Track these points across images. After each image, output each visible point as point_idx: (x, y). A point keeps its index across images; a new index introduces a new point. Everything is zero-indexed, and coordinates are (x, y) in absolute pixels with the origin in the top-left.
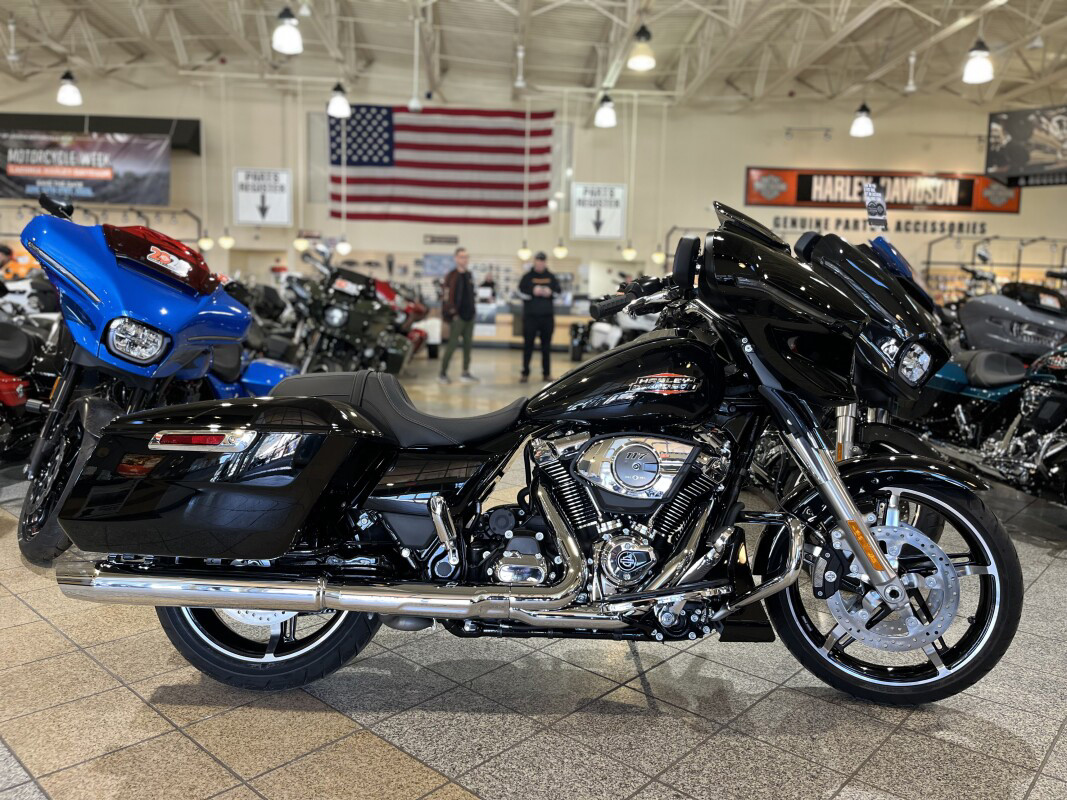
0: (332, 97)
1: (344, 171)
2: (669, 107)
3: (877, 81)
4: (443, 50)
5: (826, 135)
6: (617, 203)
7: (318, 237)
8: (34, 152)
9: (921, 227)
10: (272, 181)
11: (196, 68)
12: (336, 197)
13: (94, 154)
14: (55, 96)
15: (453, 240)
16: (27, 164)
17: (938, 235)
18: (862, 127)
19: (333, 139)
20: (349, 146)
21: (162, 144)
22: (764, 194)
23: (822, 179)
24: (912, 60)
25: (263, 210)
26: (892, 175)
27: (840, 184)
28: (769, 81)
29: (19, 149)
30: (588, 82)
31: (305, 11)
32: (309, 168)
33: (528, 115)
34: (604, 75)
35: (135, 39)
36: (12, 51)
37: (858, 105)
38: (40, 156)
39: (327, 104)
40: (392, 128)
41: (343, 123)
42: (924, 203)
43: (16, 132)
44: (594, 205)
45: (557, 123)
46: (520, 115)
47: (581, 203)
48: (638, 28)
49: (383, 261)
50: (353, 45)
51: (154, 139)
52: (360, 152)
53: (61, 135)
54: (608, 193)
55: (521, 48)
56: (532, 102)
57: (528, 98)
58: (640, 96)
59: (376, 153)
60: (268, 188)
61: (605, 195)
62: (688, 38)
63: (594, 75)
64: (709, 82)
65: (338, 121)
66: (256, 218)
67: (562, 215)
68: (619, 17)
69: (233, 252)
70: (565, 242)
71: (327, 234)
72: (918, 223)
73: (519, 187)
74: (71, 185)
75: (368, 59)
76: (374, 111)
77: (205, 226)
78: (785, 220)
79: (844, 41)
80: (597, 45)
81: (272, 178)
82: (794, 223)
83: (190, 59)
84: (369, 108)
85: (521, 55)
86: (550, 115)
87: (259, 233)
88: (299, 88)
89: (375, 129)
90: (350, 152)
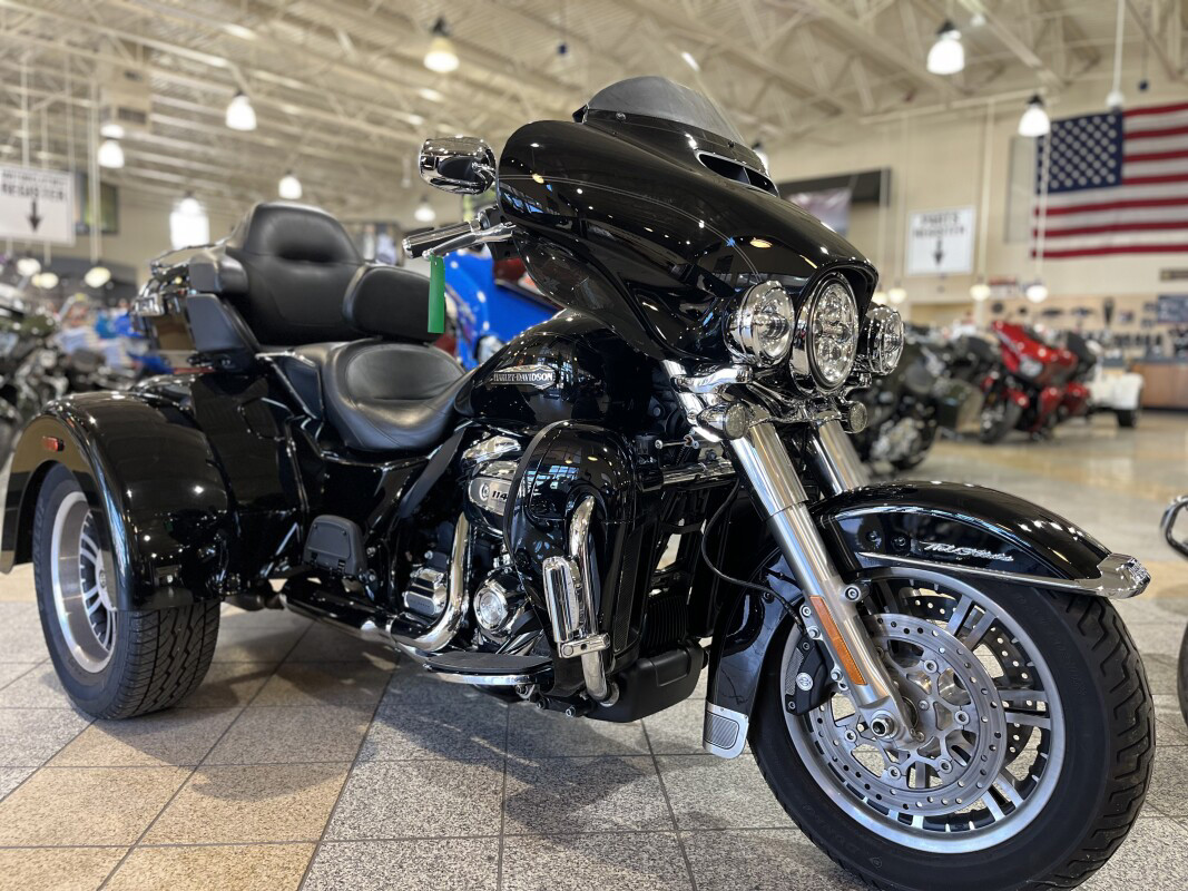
0: (1025, 112)
7: (1014, 283)
10: (951, 223)
12: (1035, 233)
19: (1040, 164)
20: (1061, 169)
21: (839, 199)
25: (939, 257)
32: (1008, 202)
35: (822, 96)
40: (1122, 137)
49: (1097, 306)
50: (1062, 46)
51: (835, 195)
52: (1076, 174)
59: (1097, 172)
60: (946, 231)
65: (1041, 140)
66: (930, 265)
69: (914, 306)
71: (1025, 279)
76: (1097, 121)
83: (878, 103)
87: (943, 284)
88: (990, 112)
89: (1098, 143)
90: (1062, 176)
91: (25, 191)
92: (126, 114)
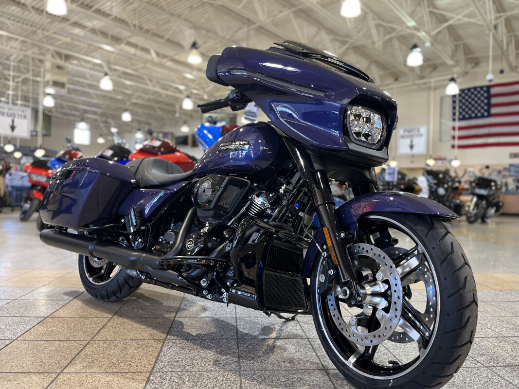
0: (448, 85)
7: (445, 159)
10: (416, 132)
20: (463, 110)
25: (412, 147)
32: (440, 124)
40: (490, 97)
50: (463, 56)
52: (470, 112)
59: (479, 111)
60: (414, 136)
66: (408, 150)
71: (449, 157)
76: (479, 89)
87: (413, 159)
88: (433, 85)
89: (479, 99)
90: (464, 113)
91: (9, 115)
92: (56, 84)
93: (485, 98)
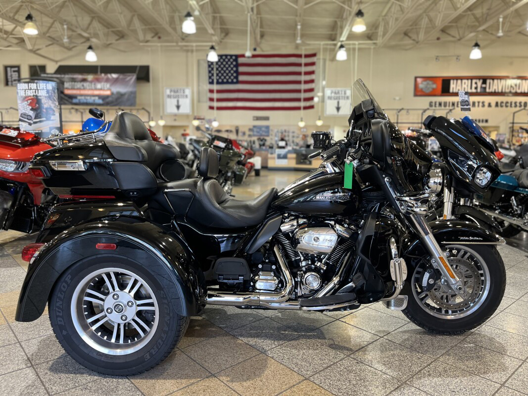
0: (209, 52)
1: (215, 87)
2: (374, 48)
3: (484, 30)
4: (262, 27)
5: (457, 59)
6: (348, 98)
7: (203, 119)
8: (76, 83)
9: (509, 105)
10: (182, 93)
11: (147, 41)
12: (211, 100)
13: (103, 83)
14: (85, 58)
15: (267, 119)
16: (73, 89)
17: (518, 108)
18: (476, 54)
19: (210, 72)
20: (217, 75)
21: (133, 78)
22: (424, 90)
23: (455, 81)
24: (501, 20)
25: (178, 107)
26: (493, 78)
27: (465, 83)
28: (426, 33)
29: (69, 82)
30: (333, 38)
31: (197, 13)
32: (199, 85)
33: (303, 56)
34: (341, 34)
35: (120, 29)
36: (66, 37)
37: (473, 43)
38: (79, 85)
39: (207, 55)
40: (237, 65)
41: (215, 64)
42: (510, 92)
43: (68, 74)
44: (336, 99)
45: (317, 59)
46: (300, 56)
47: (330, 98)
48: (357, 11)
49: (234, 130)
50: (219, 26)
51: (129, 76)
52: (222, 77)
53: (88, 75)
54: (343, 93)
55: (299, 24)
56: (306, 50)
57: (303, 48)
58: (359, 44)
59: (230, 77)
60: (180, 96)
61: (342, 94)
62: (384, 13)
63: (336, 34)
64: (395, 34)
65: (212, 63)
66: (175, 110)
67: (320, 104)
68: (348, 6)
69: (165, 127)
70: (321, 118)
71: (207, 117)
72: (507, 103)
73: (299, 91)
74: (93, 98)
75: (226, 32)
76: (229, 57)
77: (152, 115)
78: (435, 103)
79: (465, 11)
80: (337, 20)
81: (182, 91)
82: (440, 104)
83: (145, 37)
84: (226, 56)
85: (299, 27)
86: (314, 55)
87: (176, 118)
88: (194, 48)
89: (229, 66)
90: (218, 78)
93: (235, 66)
